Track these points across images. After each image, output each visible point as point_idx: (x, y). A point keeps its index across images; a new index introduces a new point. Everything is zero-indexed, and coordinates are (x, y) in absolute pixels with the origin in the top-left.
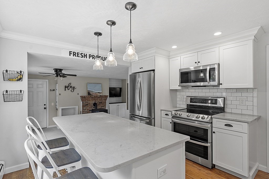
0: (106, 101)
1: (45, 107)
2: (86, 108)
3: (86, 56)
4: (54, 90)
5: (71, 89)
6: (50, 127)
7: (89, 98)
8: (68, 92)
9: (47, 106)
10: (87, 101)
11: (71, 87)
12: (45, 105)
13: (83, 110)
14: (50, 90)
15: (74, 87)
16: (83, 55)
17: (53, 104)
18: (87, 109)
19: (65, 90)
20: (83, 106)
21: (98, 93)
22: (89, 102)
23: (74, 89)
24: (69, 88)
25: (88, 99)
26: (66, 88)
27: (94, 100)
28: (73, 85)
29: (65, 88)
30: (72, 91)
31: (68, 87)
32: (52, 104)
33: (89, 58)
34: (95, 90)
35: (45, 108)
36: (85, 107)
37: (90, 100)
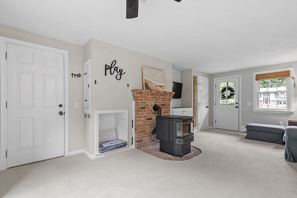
0: (170, 103)
1: (61, 110)
2: (142, 114)
4: (79, 75)
5: (116, 73)
7: (148, 95)
8: (111, 78)
9: (66, 109)
10: (145, 100)
11: (116, 69)
12: (61, 106)
13: (138, 117)
14: (72, 74)
15: (122, 70)
17: (77, 105)
18: (144, 117)
19: (105, 75)
20: (137, 111)
21: (160, 86)
22: (146, 102)
23: (121, 74)
24: (113, 69)
25: (146, 98)
26: (108, 69)
27: (154, 99)
28: (119, 65)
29: (106, 69)
30: (118, 77)
31: (111, 68)
34: (154, 80)
35: (61, 113)
36: (141, 111)
37: (148, 100)
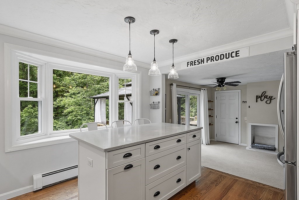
1: (237, 120)
3: (203, 61)
5: (266, 100)
6: (242, 144)
8: (262, 104)
9: (240, 120)
11: (266, 97)
12: (237, 118)
14: (243, 102)
15: (272, 97)
16: (200, 61)
19: (257, 102)
23: (271, 100)
24: (263, 98)
26: (258, 98)
28: (269, 94)
30: (269, 102)
31: (261, 96)
32: (245, 118)
33: (207, 62)
35: (237, 122)
